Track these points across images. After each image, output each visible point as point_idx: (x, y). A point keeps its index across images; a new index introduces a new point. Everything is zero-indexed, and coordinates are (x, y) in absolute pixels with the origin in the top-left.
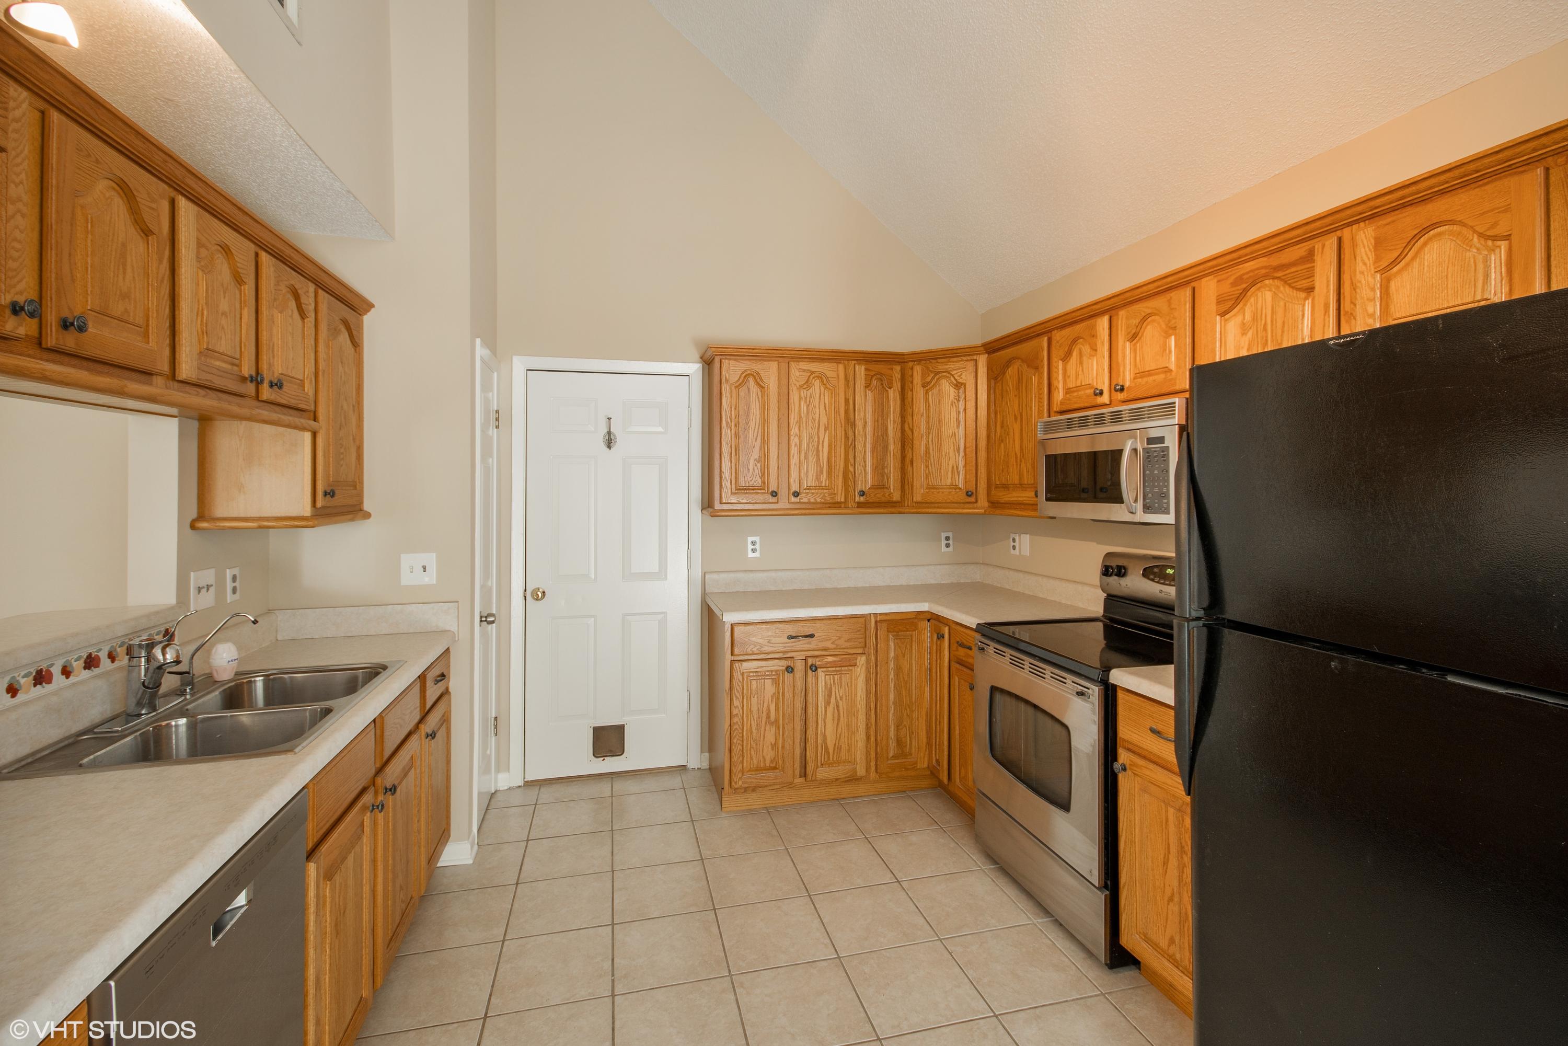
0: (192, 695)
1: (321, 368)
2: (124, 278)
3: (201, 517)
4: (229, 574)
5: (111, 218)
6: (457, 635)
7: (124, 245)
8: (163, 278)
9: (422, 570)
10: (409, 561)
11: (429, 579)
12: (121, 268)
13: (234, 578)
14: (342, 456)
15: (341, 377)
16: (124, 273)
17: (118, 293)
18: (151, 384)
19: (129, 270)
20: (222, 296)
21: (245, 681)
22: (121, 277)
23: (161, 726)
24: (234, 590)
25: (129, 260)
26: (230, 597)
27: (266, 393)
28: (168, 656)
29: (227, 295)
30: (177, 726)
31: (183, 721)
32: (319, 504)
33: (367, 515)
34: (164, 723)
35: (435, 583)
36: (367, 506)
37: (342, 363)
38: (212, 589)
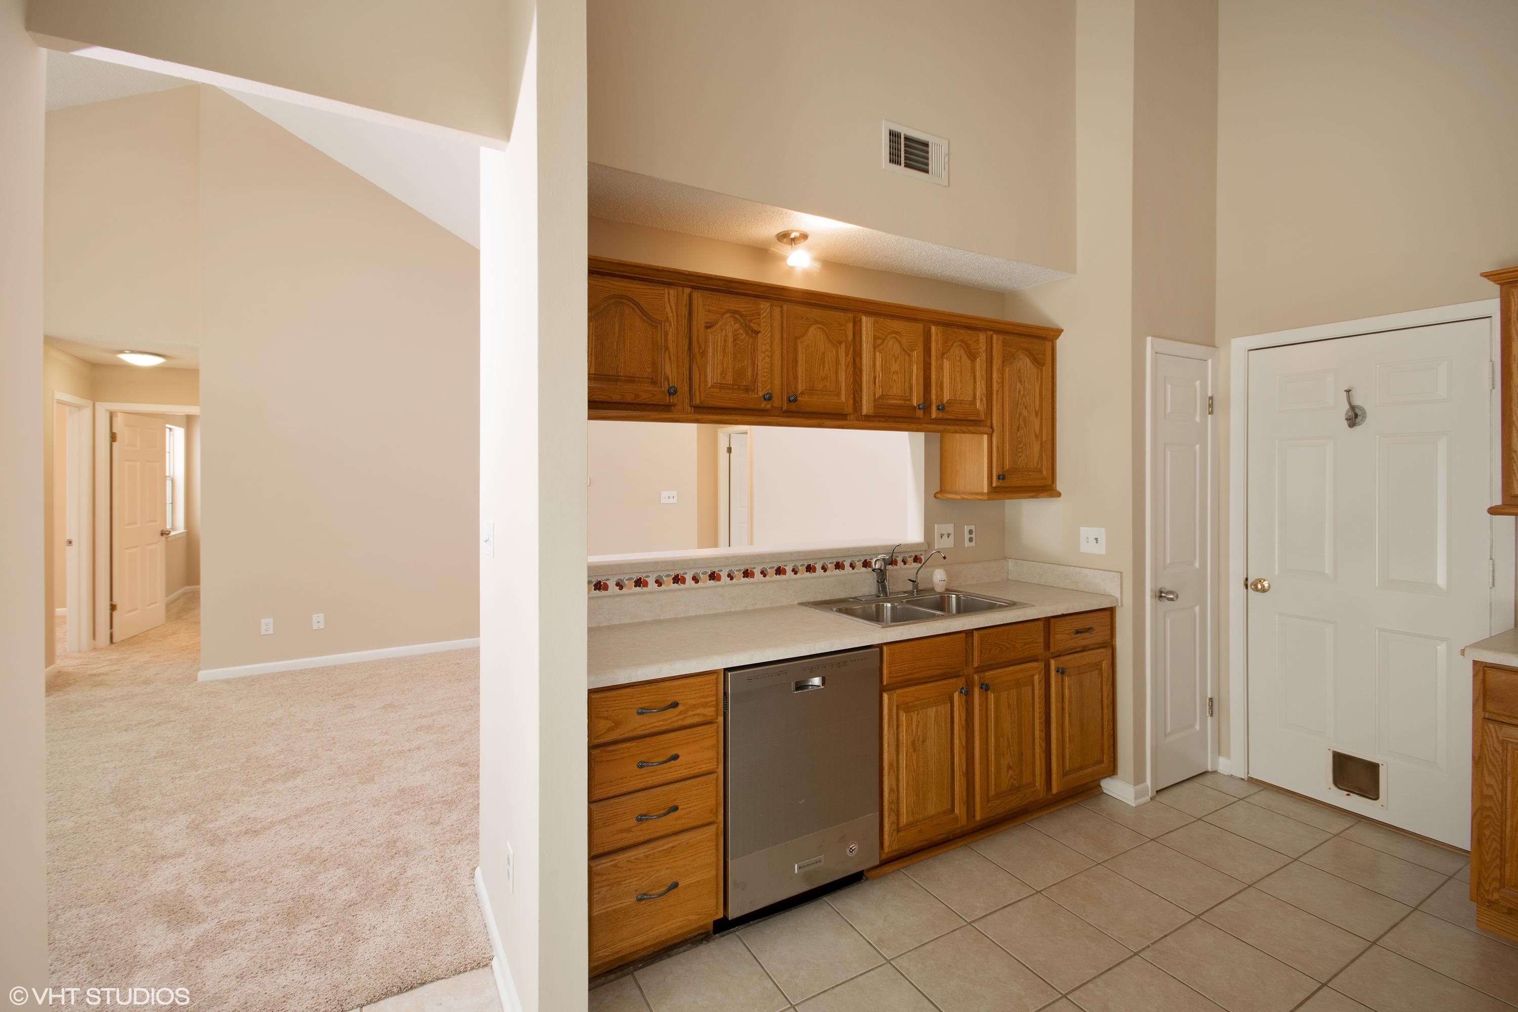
0: (917, 595)
1: (995, 389)
2: (823, 370)
3: (942, 491)
4: (966, 529)
5: (816, 343)
6: (1120, 601)
7: (823, 354)
8: (849, 363)
9: (1095, 541)
10: (1086, 532)
11: (1100, 549)
12: (822, 365)
13: (971, 532)
14: (1020, 450)
15: (1019, 392)
16: (824, 367)
17: (820, 378)
18: (847, 420)
19: (827, 365)
20: (894, 362)
21: (946, 595)
22: (822, 370)
23: (879, 604)
24: (971, 540)
25: (826, 361)
26: (967, 544)
27: (934, 414)
28: (877, 566)
29: (898, 361)
30: (886, 606)
31: (889, 605)
32: (994, 485)
33: (1059, 495)
34: (881, 604)
35: (1104, 553)
36: (1060, 486)
37: (1020, 382)
38: (952, 537)
